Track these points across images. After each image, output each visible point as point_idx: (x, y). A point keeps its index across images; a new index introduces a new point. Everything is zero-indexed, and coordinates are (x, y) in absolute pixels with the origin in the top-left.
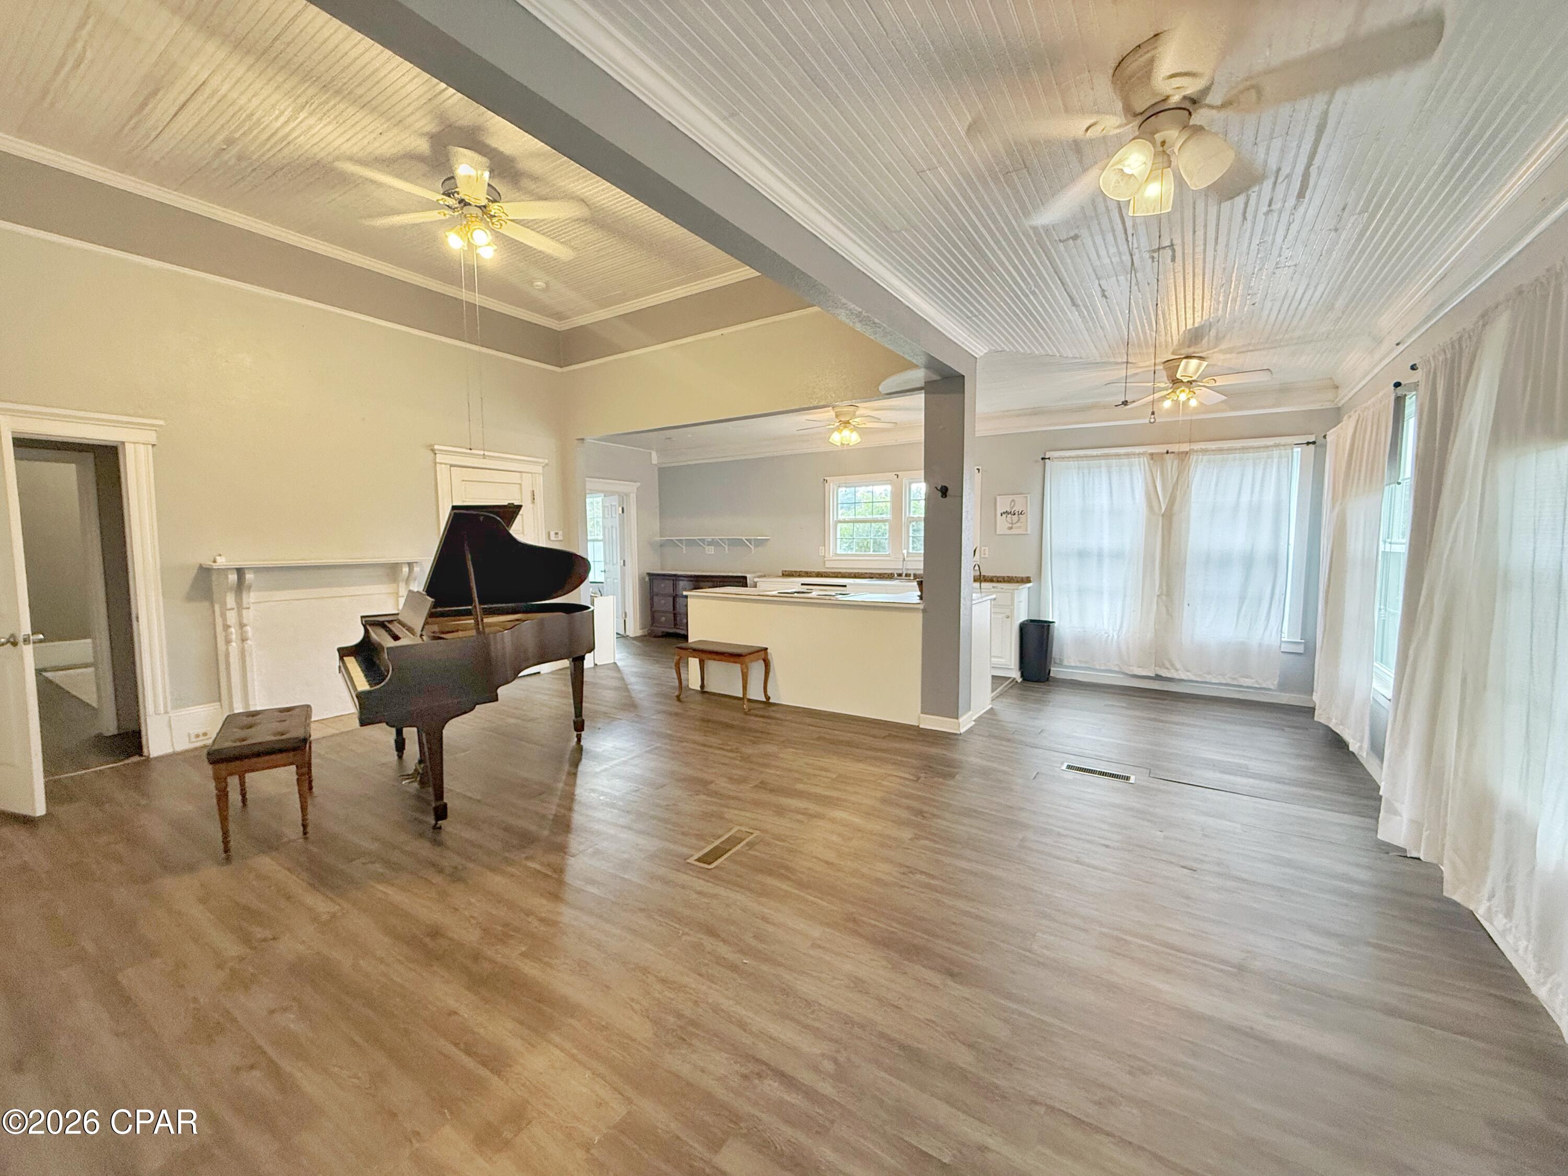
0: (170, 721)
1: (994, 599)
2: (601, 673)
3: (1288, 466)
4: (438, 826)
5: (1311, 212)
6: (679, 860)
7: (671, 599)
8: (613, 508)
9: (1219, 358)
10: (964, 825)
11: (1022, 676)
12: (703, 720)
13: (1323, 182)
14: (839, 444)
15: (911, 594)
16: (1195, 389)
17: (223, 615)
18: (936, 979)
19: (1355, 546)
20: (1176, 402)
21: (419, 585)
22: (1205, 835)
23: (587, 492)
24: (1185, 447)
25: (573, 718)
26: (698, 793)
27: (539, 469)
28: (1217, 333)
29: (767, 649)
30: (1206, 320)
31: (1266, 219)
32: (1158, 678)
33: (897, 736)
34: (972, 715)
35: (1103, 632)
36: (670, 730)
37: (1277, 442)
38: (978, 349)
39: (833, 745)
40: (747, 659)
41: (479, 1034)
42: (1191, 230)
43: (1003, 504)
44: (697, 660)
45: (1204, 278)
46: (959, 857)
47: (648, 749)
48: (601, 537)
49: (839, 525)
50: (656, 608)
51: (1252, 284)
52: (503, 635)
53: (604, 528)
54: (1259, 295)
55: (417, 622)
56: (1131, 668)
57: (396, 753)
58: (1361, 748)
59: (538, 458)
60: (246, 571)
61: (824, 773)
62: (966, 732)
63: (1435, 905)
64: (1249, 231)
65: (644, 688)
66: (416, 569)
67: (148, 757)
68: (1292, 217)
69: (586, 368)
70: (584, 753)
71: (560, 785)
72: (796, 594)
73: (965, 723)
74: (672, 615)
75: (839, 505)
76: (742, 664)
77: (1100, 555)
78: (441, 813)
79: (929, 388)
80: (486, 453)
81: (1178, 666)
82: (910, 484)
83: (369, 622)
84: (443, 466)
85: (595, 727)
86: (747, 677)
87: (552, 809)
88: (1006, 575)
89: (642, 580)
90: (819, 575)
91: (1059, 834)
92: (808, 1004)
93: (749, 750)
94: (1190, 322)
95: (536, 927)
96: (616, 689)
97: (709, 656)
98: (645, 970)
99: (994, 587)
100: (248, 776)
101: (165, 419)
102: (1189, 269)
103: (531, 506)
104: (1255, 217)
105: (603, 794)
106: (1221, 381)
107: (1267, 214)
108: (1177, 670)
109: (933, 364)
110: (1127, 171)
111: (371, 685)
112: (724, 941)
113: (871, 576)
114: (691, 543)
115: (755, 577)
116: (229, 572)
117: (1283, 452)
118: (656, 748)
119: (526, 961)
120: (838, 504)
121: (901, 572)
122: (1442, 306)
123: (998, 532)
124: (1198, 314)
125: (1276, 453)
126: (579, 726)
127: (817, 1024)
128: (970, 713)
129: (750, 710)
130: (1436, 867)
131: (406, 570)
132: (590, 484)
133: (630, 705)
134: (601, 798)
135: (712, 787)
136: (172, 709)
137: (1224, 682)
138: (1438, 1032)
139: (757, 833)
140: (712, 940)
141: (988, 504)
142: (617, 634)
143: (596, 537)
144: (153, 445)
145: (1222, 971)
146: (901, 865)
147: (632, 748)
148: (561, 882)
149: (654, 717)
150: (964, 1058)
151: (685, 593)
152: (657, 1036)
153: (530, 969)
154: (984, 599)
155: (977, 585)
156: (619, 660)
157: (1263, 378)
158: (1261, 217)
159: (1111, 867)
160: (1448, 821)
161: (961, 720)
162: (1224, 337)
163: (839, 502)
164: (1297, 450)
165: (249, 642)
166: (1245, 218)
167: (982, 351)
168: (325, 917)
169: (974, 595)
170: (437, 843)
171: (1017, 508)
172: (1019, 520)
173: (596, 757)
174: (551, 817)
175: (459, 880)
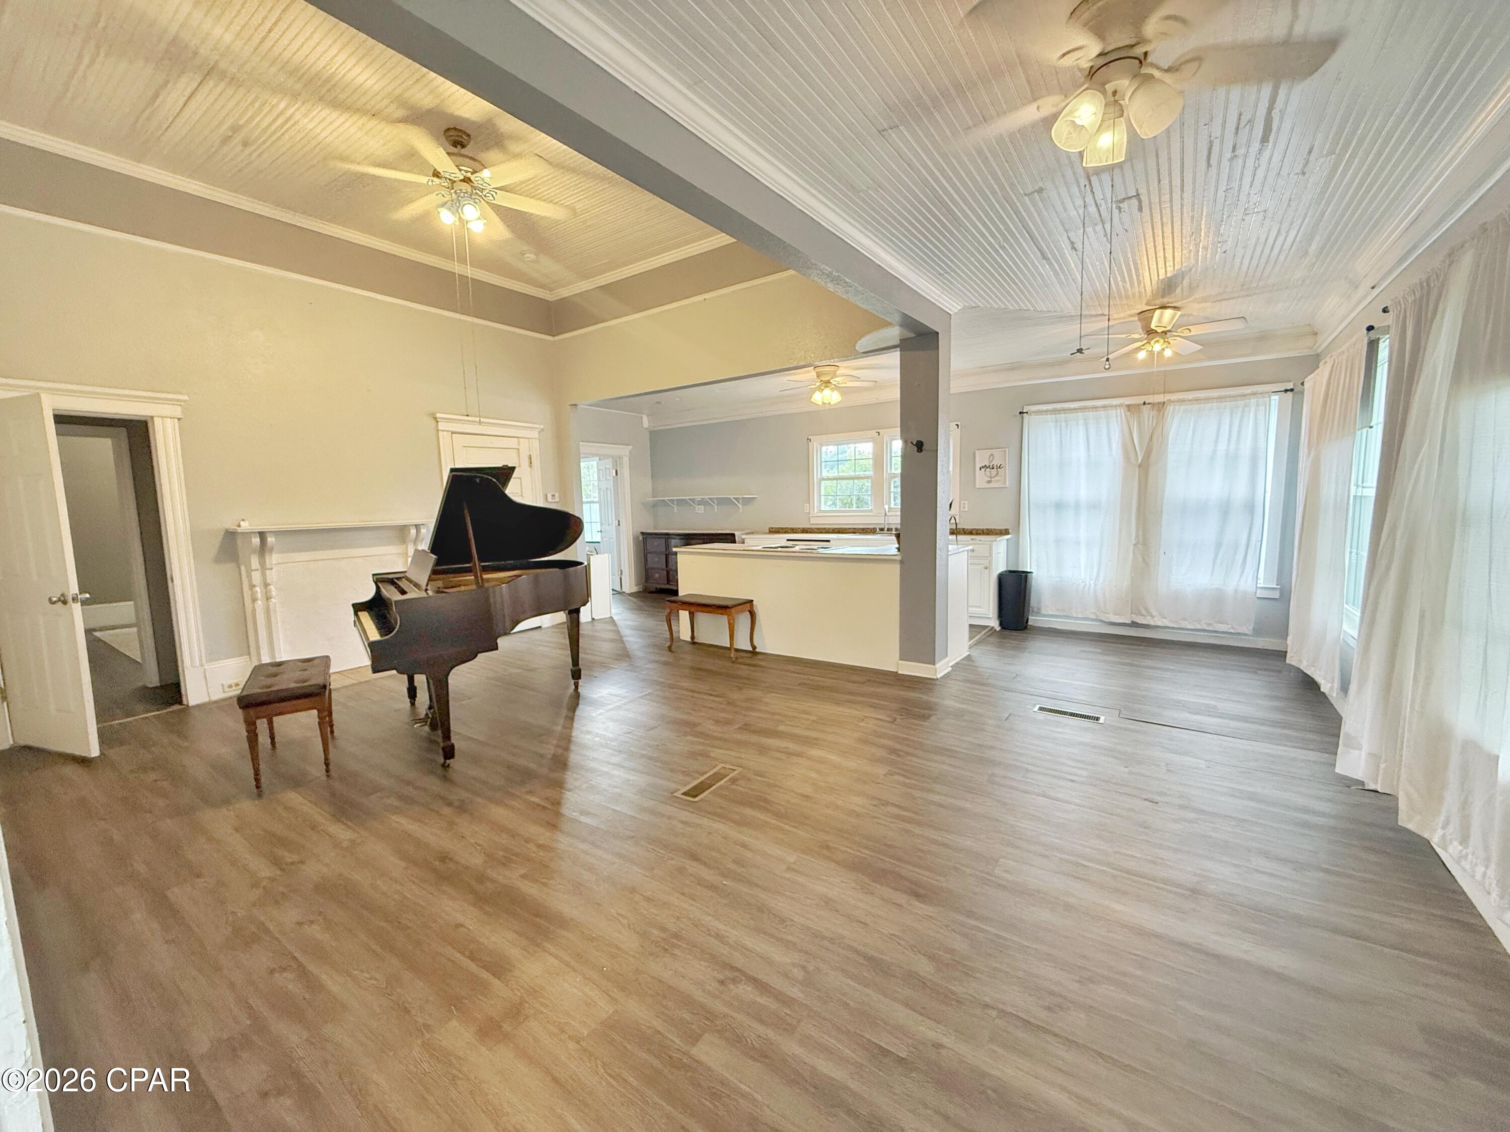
0: (205, 673)
1: (973, 551)
2: (599, 626)
3: (1265, 415)
4: (447, 764)
5: (1277, 157)
6: (666, 794)
7: (664, 557)
8: (608, 470)
9: (1194, 308)
10: (936, 761)
11: (1001, 624)
12: (693, 668)
13: (1287, 125)
14: (820, 403)
15: (889, 546)
16: (1170, 340)
17: (249, 577)
18: (902, 898)
19: (1329, 491)
20: (1151, 353)
21: (425, 545)
22: (1169, 771)
23: (582, 456)
24: (1159, 398)
25: (571, 666)
26: (686, 734)
27: (535, 434)
28: (1190, 283)
29: (752, 601)
30: (1177, 270)
31: (1230, 165)
32: (1134, 624)
33: (875, 682)
34: (948, 662)
35: (1080, 582)
36: (661, 677)
37: (1255, 390)
38: (951, 305)
39: (815, 690)
40: (733, 610)
41: (483, 944)
42: (1156, 178)
43: (982, 458)
44: (687, 612)
45: (1173, 227)
46: (932, 791)
47: (641, 695)
48: (596, 500)
49: (823, 482)
50: (650, 565)
51: (1222, 232)
52: (501, 589)
53: (600, 489)
54: (1229, 243)
55: (422, 577)
56: (1107, 615)
57: (408, 700)
58: (1332, 688)
59: (534, 423)
60: (268, 535)
61: (805, 716)
62: (943, 677)
63: (1390, 834)
64: (1214, 176)
65: (640, 640)
66: (423, 531)
67: (188, 706)
68: (1257, 161)
69: (574, 337)
70: (581, 698)
71: (559, 728)
72: (780, 549)
73: (942, 668)
74: (665, 572)
75: (823, 464)
76: (728, 616)
77: (1077, 507)
78: (449, 752)
79: (904, 345)
80: (482, 420)
81: (1154, 614)
82: (891, 440)
83: (380, 580)
84: (445, 433)
85: (590, 676)
86: (733, 628)
87: (549, 749)
88: (985, 527)
89: (636, 539)
90: (805, 531)
91: (1027, 770)
92: (782, 921)
93: (736, 696)
94: (1162, 272)
95: (534, 852)
96: (612, 641)
97: (699, 608)
98: (633, 890)
99: (972, 539)
100: (276, 720)
101: (188, 394)
102: (1157, 218)
103: (529, 469)
104: (1219, 163)
105: (597, 735)
106: (1196, 331)
107: (1231, 160)
108: (1153, 617)
109: (908, 323)
110: (1079, 122)
111: (381, 636)
112: (705, 864)
113: (854, 531)
114: (680, 503)
115: (743, 534)
116: (252, 535)
117: (1261, 400)
118: (649, 694)
119: (526, 882)
120: (821, 462)
121: (883, 527)
122: (1415, 247)
123: (977, 486)
124: (1170, 263)
125: (1253, 401)
126: (576, 675)
127: (790, 938)
128: (947, 659)
129: (737, 658)
130: (1391, 797)
131: (413, 531)
132: (584, 448)
133: (624, 655)
134: (596, 739)
135: (699, 729)
136: (207, 661)
137: (1198, 627)
138: (1386, 950)
139: (739, 770)
140: (695, 864)
141: (967, 458)
142: (613, 590)
143: (592, 499)
144: (179, 419)
145: (1175, 893)
146: (873, 798)
147: (626, 694)
148: (558, 814)
149: (648, 666)
150: (925, 968)
151: (674, 550)
152: (643, 947)
153: (530, 889)
154: (960, 550)
155: (953, 537)
156: (617, 614)
157: (1239, 325)
158: (1225, 163)
159: (1077, 801)
160: (1404, 753)
161: (937, 666)
162: (1198, 286)
163: (823, 460)
164: (1275, 398)
165: (273, 600)
166: (1209, 165)
167: (956, 308)
168: (345, 844)
169: (950, 547)
170: (445, 779)
171: (996, 462)
172: (997, 474)
173: (593, 703)
174: (549, 756)
175: (465, 811)
